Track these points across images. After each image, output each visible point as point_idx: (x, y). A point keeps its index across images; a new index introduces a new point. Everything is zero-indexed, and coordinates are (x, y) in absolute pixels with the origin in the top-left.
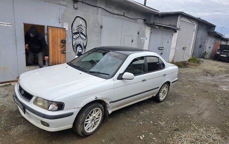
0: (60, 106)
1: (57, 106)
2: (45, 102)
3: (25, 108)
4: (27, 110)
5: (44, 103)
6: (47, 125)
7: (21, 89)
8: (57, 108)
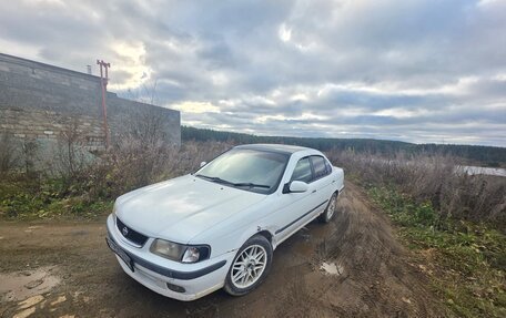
0: (204, 252)
1: (196, 252)
2: (173, 246)
3: (133, 261)
4: (137, 265)
5: (171, 249)
6: (181, 290)
7: (121, 225)
8: (197, 256)
